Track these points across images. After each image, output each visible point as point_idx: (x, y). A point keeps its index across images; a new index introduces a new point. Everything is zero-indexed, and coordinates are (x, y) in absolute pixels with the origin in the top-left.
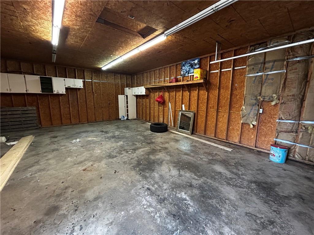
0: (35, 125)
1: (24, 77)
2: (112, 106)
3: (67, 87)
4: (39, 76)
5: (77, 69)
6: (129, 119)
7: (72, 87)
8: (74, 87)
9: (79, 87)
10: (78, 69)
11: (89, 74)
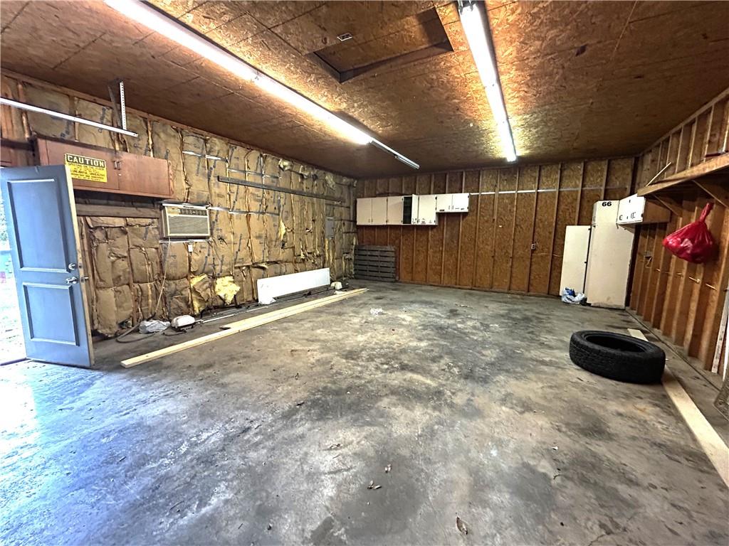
0: (391, 275)
1: (387, 200)
2: (542, 256)
3: (438, 211)
4: (403, 197)
5: (466, 172)
6: (589, 305)
7: (447, 210)
8: (451, 211)
9: (460, 211)
10: (469, 172)
11: (492, 178)
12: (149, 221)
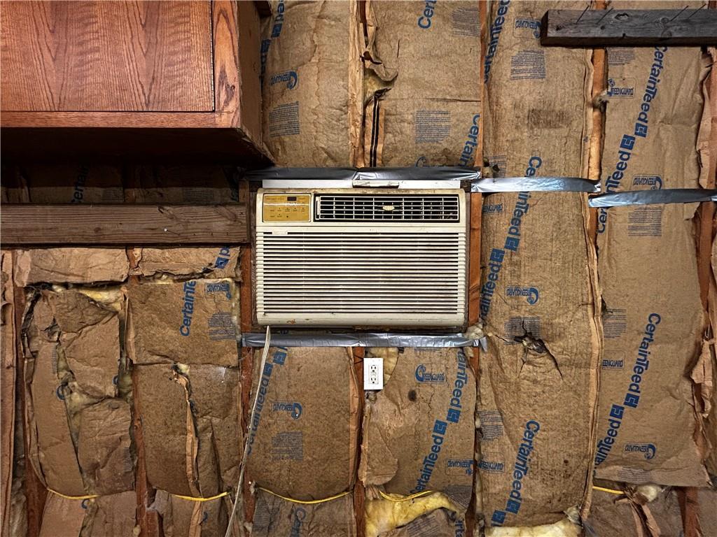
12: (208, 256)
